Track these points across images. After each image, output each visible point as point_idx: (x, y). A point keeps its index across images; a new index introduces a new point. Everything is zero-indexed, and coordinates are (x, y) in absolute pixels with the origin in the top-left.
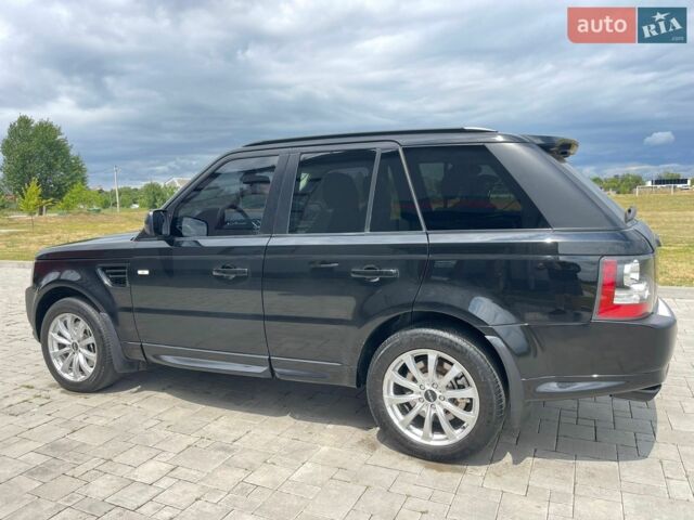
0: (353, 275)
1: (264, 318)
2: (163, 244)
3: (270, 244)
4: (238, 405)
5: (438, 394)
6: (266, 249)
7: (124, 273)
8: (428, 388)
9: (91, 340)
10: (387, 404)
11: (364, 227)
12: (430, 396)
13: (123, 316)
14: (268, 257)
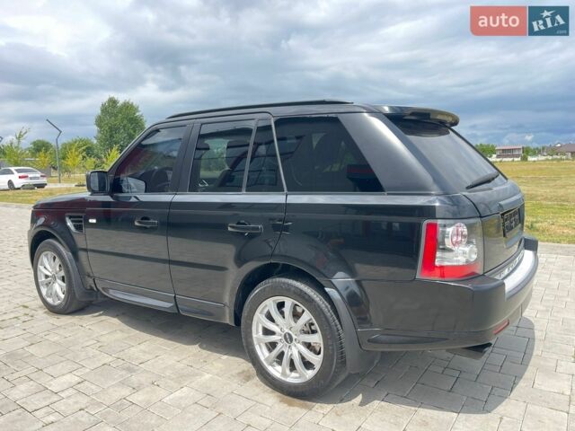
0: (230, 229)
1: (170, 262)
2: (108, 198)
3: (175, 200)
4: (165, 332)
5: (294, 337)
6: (170, 205)
7: (81, 221)
8: (287, 331)
9: (62, 273)
10: (255, 342)
11: (241, 187)
12: (288, 338)
13: (82, 255)
14: (172, 210)
